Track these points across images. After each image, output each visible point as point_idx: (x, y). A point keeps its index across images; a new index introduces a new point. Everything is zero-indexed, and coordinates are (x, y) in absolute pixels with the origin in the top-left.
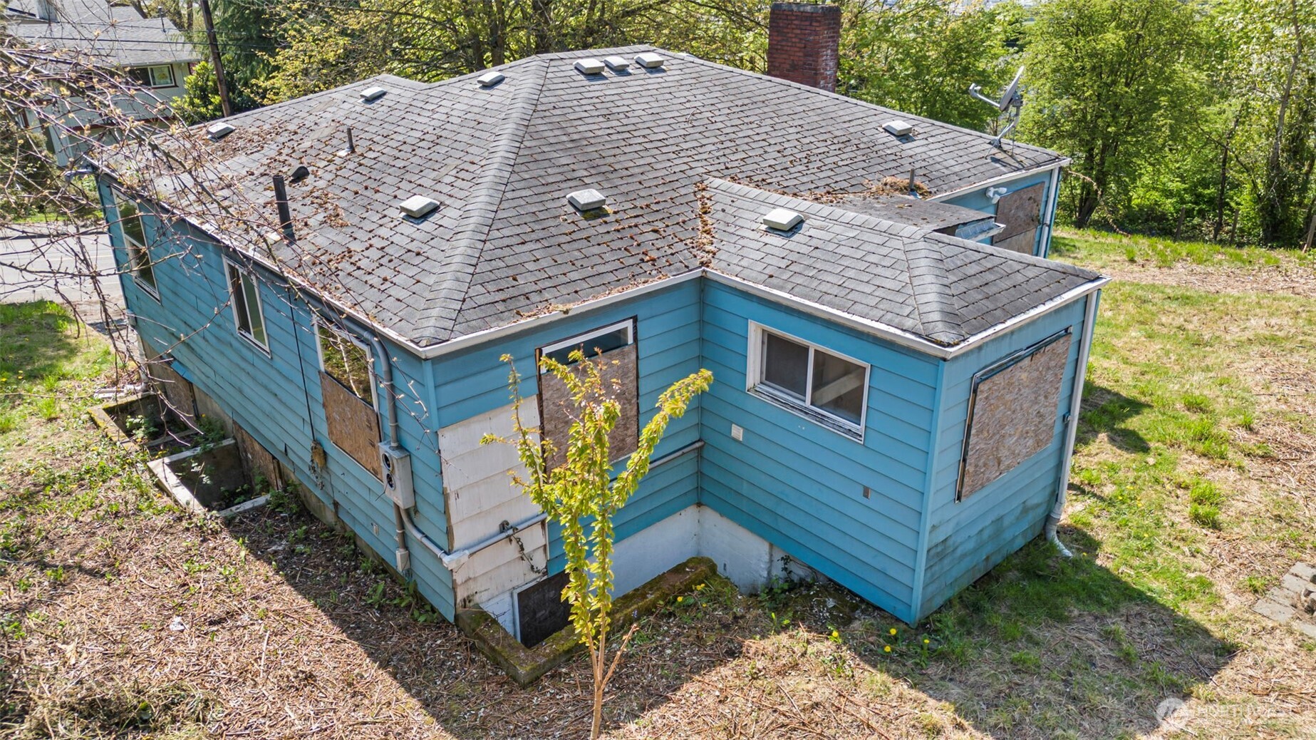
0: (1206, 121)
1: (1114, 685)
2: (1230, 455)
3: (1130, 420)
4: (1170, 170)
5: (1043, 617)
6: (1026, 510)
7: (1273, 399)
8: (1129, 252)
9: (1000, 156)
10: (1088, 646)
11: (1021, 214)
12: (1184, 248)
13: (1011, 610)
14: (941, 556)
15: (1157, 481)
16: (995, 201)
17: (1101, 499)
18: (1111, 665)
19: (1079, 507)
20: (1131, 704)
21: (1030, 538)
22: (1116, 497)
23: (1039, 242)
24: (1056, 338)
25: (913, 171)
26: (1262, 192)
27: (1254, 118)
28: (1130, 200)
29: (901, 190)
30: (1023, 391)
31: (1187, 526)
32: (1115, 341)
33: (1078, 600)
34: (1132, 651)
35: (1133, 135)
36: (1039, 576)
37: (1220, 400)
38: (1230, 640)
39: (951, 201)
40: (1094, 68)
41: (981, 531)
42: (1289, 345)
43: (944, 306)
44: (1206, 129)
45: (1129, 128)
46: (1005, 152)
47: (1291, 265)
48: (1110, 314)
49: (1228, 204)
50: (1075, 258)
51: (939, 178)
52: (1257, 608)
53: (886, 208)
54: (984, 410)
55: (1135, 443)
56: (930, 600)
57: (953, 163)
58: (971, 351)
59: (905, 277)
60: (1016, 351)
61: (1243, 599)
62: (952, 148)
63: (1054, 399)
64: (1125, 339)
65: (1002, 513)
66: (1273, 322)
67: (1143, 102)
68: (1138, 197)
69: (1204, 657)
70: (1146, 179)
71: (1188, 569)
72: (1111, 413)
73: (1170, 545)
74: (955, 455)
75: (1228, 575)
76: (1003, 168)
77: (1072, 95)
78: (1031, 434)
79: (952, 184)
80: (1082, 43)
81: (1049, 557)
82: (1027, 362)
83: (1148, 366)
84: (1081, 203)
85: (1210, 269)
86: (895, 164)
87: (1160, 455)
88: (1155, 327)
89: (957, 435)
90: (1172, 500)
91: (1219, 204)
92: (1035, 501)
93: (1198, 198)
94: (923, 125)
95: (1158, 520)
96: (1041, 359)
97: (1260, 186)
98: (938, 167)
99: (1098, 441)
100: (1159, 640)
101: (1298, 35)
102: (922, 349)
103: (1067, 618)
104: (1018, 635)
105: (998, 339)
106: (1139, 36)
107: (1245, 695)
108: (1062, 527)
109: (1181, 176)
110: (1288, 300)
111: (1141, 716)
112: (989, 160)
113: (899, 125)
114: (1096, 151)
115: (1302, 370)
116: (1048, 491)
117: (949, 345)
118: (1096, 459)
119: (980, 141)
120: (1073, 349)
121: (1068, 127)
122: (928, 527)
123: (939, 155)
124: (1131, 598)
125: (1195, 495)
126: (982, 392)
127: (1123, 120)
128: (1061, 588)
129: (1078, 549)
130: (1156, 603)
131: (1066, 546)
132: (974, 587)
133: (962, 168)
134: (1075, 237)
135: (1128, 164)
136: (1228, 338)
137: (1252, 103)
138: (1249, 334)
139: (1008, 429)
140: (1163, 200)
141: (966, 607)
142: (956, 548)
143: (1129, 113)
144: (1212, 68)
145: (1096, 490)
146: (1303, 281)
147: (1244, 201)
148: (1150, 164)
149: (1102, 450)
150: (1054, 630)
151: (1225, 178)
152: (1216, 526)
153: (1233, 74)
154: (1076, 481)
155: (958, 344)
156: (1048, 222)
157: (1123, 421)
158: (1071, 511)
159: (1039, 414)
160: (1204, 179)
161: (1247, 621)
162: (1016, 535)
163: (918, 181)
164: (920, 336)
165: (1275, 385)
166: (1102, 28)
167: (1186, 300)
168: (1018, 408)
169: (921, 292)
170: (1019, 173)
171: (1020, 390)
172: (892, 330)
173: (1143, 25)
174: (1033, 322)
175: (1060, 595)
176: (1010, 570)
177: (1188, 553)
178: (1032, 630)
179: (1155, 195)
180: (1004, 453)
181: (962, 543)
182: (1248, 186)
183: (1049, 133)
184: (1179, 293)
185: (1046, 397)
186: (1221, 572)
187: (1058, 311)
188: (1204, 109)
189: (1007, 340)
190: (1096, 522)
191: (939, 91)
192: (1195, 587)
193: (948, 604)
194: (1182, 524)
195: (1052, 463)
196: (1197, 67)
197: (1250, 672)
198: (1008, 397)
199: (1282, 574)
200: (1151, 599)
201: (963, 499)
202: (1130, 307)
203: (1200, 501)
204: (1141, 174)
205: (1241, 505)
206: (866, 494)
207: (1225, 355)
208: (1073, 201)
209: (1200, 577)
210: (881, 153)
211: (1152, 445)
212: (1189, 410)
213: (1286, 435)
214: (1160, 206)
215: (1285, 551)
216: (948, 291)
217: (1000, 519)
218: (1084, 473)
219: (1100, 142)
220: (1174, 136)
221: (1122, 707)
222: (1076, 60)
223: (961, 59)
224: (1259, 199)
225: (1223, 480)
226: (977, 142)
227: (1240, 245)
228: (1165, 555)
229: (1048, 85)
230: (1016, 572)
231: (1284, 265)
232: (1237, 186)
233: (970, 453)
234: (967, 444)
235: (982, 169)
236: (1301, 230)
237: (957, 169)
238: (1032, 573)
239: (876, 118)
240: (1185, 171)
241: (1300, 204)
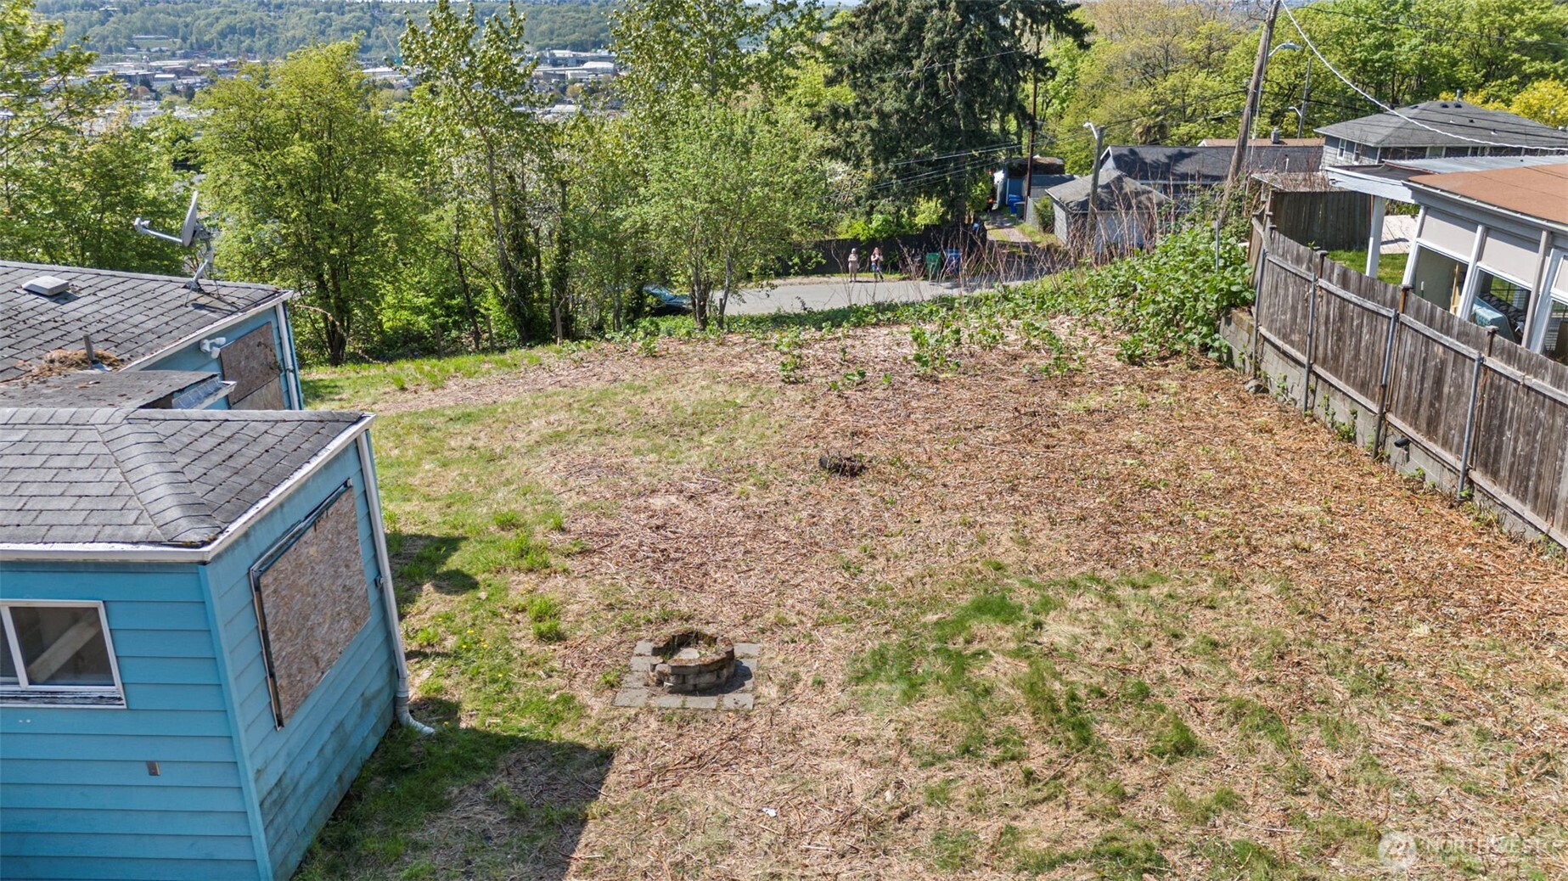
0: (429, 230)
1: (515, 850)
2: (553, 561)
3: (450, 560)
4: (411, 285)
5: (423, 814)
6: (367, 703)
7: (573, 493)
8: (397, 380)
9: (203, 300)
10: (479, 821)
11: (254, 364)
12: (450, 364)
13: (386, 824)
14: (280, 803)
15: (495, 614)
16: (215, 355)
17: (445, 655)
18: (506, 830)
19: (425, 674)
20: (537, 860)
21: (382, 731)
22: (460, 647)
23: (288, 391)
24: (335, 497)
25: (87, 338)
26: (504, 293)
27: (472, 221)
28: (380, 324)
29: (78, 365)
30: (317, 568)
31: (536, 648)
32: (410, 480)
33: (454, 776)
34: (522, 804)
35: (360, 253)
36: (405, 771)
37: (528, 509)
38: (605, 745)
39: (155, 366)
40: (291, 186)
41: (322, 750)
42: (572, 438)
43: (182, 498)
44: (432, 238)
45: (353, 247)
46: (208, 294)
47: (552, 360)
48: (396, 452)
49: (478, 311)
50: (340, 400)
51: (129, 340)
52: (618, 702)
53: (62, 392)
54: (276, 606)
55: (461, 583)
56: (283, 863)
57: (142, 318)
58: (236, 543)
59: (116, 475)
60: (293, 526)
61: (604, 699)
62: (135, 301)
63: (358, 565)
64: (421, 475)
65: (340, 718)
66: (552, 418)
67: (359, 217)
68: (389, 320)
69: (587, 774)
70: (389, 299)
71: (548, 692)
72: (429, 559)
73: (526, 675)
74: (258, 672)
75: (585, 681)
76: (212, 315)
77: (276, 217)
78: (344, 614)
79: (149, 344)
80: (268, 158)
81: (410, 745)
82: (310, 533)
83: (451, 496)
84: (328, 337)
85: (482, 380)
86: (58, 333)
87: (489, 585)
88: (447, 453)
89: (253, 647)
90: (514, 627)
91: (469, 312)
92: (375, 687)
93: (449, 311)
94: (83, 277)
95: (507, 654)
96: (327, 525)
97: (501, 288)
98: (122, 326)
99: (424, 594)
100: (543, 778)
101: (484, 135)
102: (169, 559)
103: (448, 802)
104: (402, 849)
105: (266, 518)
106: (330, 148)
107: (632, 792)
108: (415, 703)
109: (423, 290)
110: (558, 394)
111: (549, 867)
112: (191, 308)
113: (48, 281)
114: (326, 277)
115: (589, 458)
116: (385, 670)
117: (204, 544)
118: (428, 615)
119: (171, 286)
120: (360, 503)
121: (284, 254)
122: (251, 775)
123: (120, 312)
124: (505, 748)
125: (533, 615)
126: (267, 586)
127: (344, 239)
128: (430, 772)
129: (438, 721)
130: (531, 741)
131: (425, 723)
132: (334, 818)
133: (156, 323)
134: (333, 376)
135: (366, 285)
136: (518, 445)
137: (466, 206)
138: (535, 437)
139: (315, 618)
140: (414, 318)
141: (333, 848)
142: (297, 783)
143: (346, 231)
144: (416, 175)
145: (438, 649)
146: (565, 373)
147: (491, 306)
148: (388, 282)
149: (431, 602)
150: (440, 822)
151: (466, 286)
152: (560, 637)
153: (438, 179)
154: (414, 646)
155: (215, 539)
156: (291, 367)
157: (444, 563)
158: (418, 682)
159: (346, 589)
160: (446, 289)
161: (613, 719)
162: (365, 737)
163: (99, 349)
164: (160, 543)
165: (571, 479)
166: (285, 141)
167: (467, 418)
168: (318, 589)
169: (143, 488)
170: (234, 317)
171: (313, 568)
172: (118, 547)
173: (330, 134)
174: (302, 487)
175: (434, 780)
176: (372, 779)
177: (544, 676)
178: (416, 836)
179: (405, 314)
180: (318, 648)
181: (302, 775)
182: (490, 290)
183: (264, 264)
184: (459, 412)
185: (347, 566)
186: (578, 681)
187: (328, 466)
188: (422, 218)
189: (278, 515)
190: (447, 683)
191: (100, 231)
192: (559, 707)
193: (309, 856)
194: (530, 648)
195: (380, 638)
196: (402, 176)
197: (630, 767)
198: (302, 581)
199: (628, 658)
200: (524, 740)
201: (285, 722)
202: (415, 438)
203: (539, 618)
204: (383, 295)
205: (576, 607)
206: (153, 771)
207: (520, 464)
208: (320, 336)
209: (561, 695)
210: (31, 322)
211: (479, 578)
212: (503, 529)
213: (594, 524)
214: (413, 325)
215: (624, 636)
216: (181, 478)
217: (341, 724)
218: (420, 634)
219: (326, 267)
220: (402, 250)
221: (528, 868)
222: (268, 178)
223: (118, 188)
224: (504, 302)
225: (553, 589)
226: (170, 289)
227: (502, 350)
228: (525, 688)
229: (244, 209)
230: (378, 779)
231: (546, 361)
232: (479, 291)
233: (276, 664)
234: (269, 654)
235: (185, 319)
236: (550, 324)
237: (150, 325)
238: (396, 770)
239: (9, 278)
240: (426, 284)
241: (541, 299)
